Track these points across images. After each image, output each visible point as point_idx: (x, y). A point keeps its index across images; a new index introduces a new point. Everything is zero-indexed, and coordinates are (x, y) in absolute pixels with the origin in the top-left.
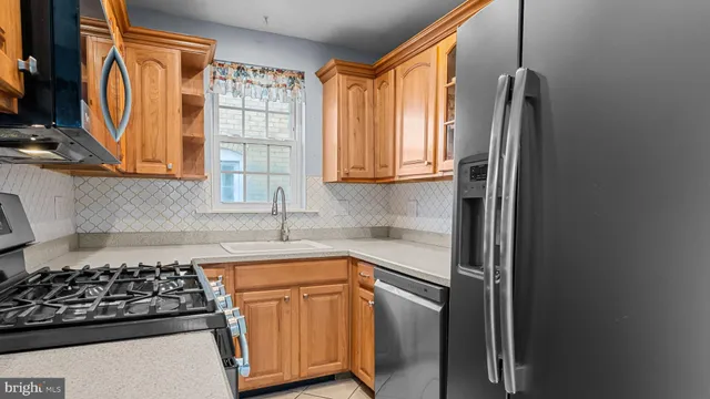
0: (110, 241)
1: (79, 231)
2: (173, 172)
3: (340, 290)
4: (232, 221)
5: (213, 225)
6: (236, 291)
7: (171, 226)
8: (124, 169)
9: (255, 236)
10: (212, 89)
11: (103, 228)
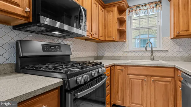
0: (104, 58)
1: (98, 55)
2: (115, 39)
3: (171, 81)
4: (134, 53)
5: (129, 54)
6: (128, 74)
7: (117, 55)
8: (103, 40)
9: (142, 58)
10: (129, 15)
11: (103, 55)
